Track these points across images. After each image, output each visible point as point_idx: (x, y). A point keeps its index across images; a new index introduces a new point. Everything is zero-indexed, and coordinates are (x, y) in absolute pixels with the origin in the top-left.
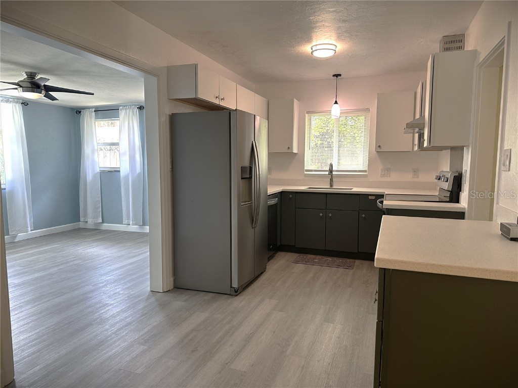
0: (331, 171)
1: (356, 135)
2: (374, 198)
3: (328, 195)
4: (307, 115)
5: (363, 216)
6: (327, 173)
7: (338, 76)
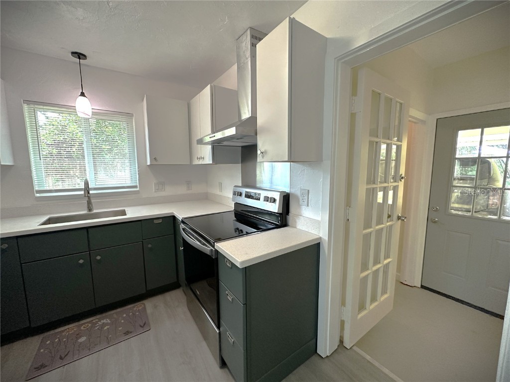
2: (160, 221)
3: (90, 230)
4: (25, 107)
5: (150, 246)
6: (82, 193)
7: (81, 56)
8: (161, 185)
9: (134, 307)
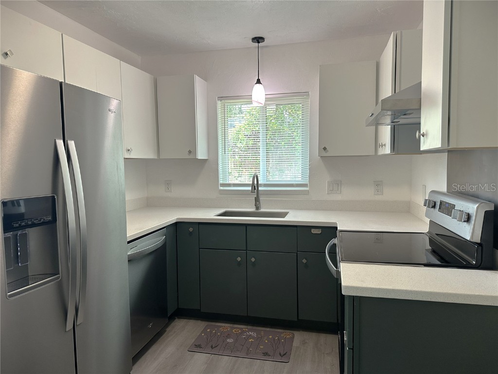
0: (255, 187)
1: (295, 134)
2: (319, 231)
4: (219, 102)
5: (304, 261)
6: (250, 188)
7: (260, 40)
8: (335, 185)
9: (282, 333)
